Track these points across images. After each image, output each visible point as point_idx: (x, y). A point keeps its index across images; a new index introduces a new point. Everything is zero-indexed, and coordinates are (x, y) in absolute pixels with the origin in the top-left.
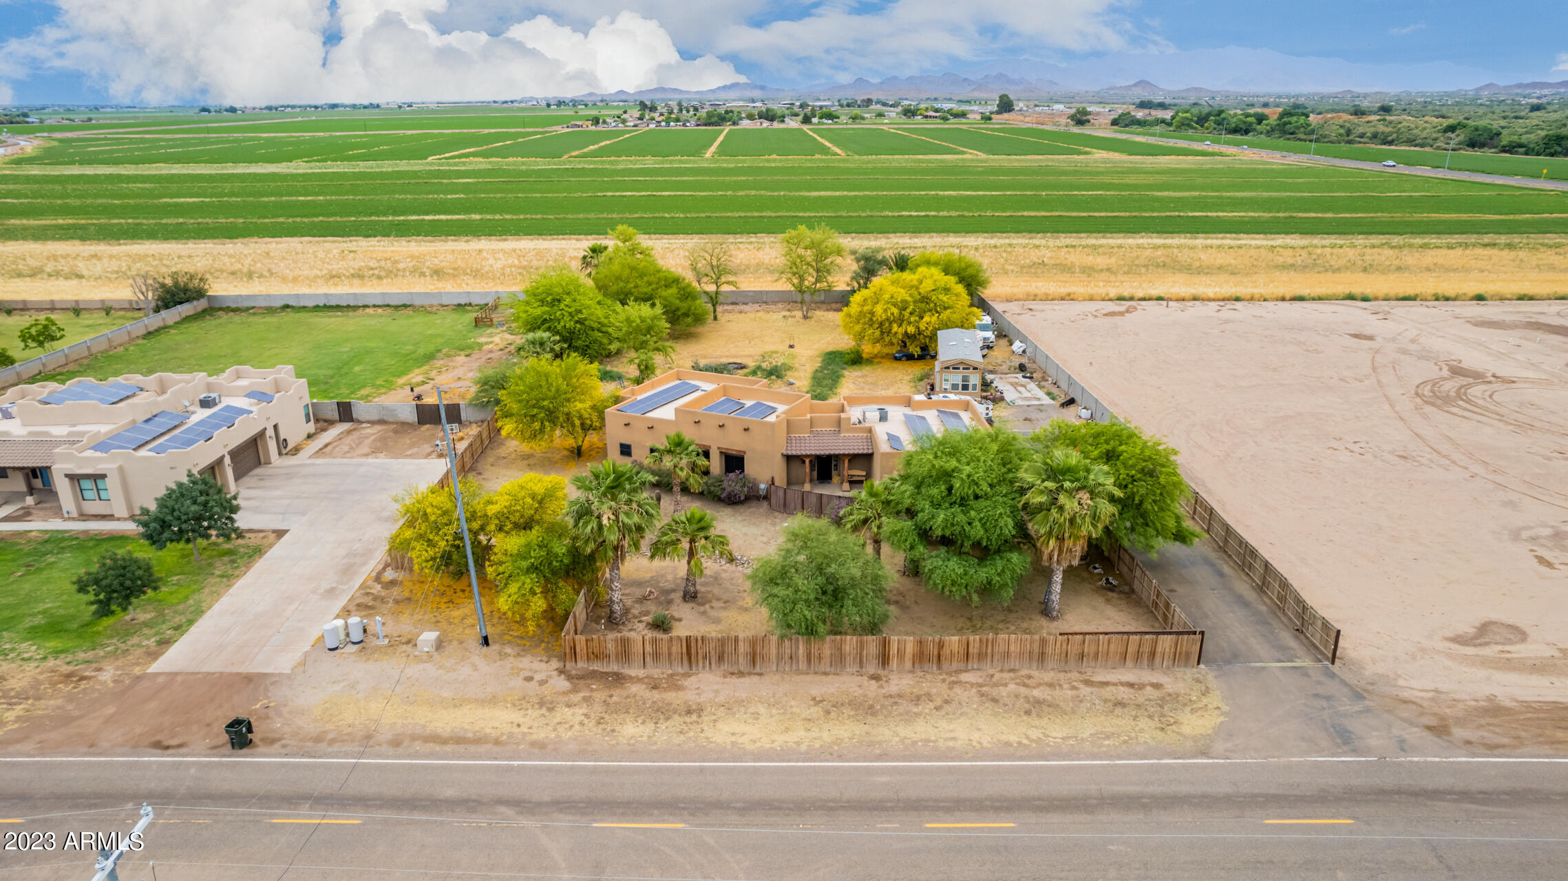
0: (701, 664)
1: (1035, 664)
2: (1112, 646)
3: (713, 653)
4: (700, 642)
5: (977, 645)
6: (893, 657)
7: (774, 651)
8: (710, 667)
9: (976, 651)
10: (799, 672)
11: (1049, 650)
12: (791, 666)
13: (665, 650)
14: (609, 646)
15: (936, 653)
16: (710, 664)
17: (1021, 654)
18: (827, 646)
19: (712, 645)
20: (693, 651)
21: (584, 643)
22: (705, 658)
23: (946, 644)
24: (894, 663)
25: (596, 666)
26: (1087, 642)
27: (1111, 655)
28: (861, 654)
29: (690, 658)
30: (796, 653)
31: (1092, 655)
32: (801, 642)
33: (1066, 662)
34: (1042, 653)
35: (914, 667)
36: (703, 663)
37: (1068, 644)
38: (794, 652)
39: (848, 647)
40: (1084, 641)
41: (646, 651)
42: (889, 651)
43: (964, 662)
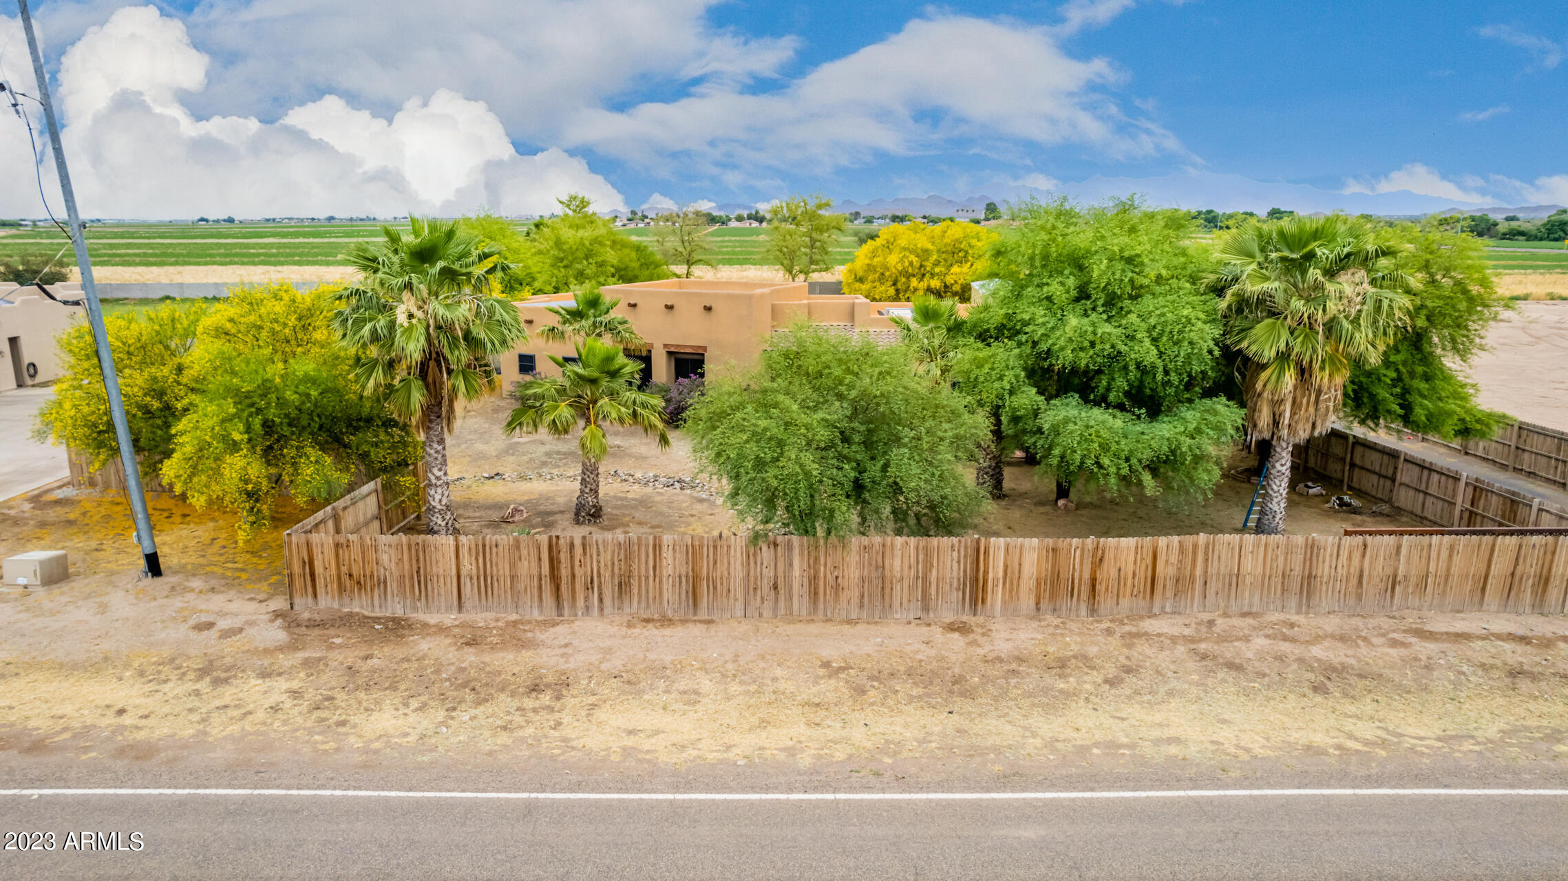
0: (581, 603)
1: (1293, 601)
2: (1457, 559)
3: (606, 575)
4: (578, 551)
5: (1174, 559)
6: (995, 586)
7: (738, 570)
8: (601, 610)
9: (1171, 571)
10: (790, 618)
11: (1323, 569)
12: (775, 608)
13: (504, 569)
14: (385, 558)
15: (1087, 575)
16: (601, 600)
17: (1266, 578)
18: (853, 558)
19: (606, 558)
20: (564, 572)
21: (330, 553)
22: (589, 587)
23: (1109, 555)
24: (996, 597)
25: (358, 606)
26: (1404, 551)
27: (1454, 581)
28: (925, 579)
29: (558, 588)
30: (788, 577)
31: (1413, 580)
32: (796, 551)
33: (1359, 597)
34: (1310, 576)
35: (1038, 609)
36: (587, 599)
37: (1364, 555)
38: (780, 573)
39: (897, 563)
40: (1399, 548)
41: (464, 572)
42: (986, 572)
43: (1144, 598)
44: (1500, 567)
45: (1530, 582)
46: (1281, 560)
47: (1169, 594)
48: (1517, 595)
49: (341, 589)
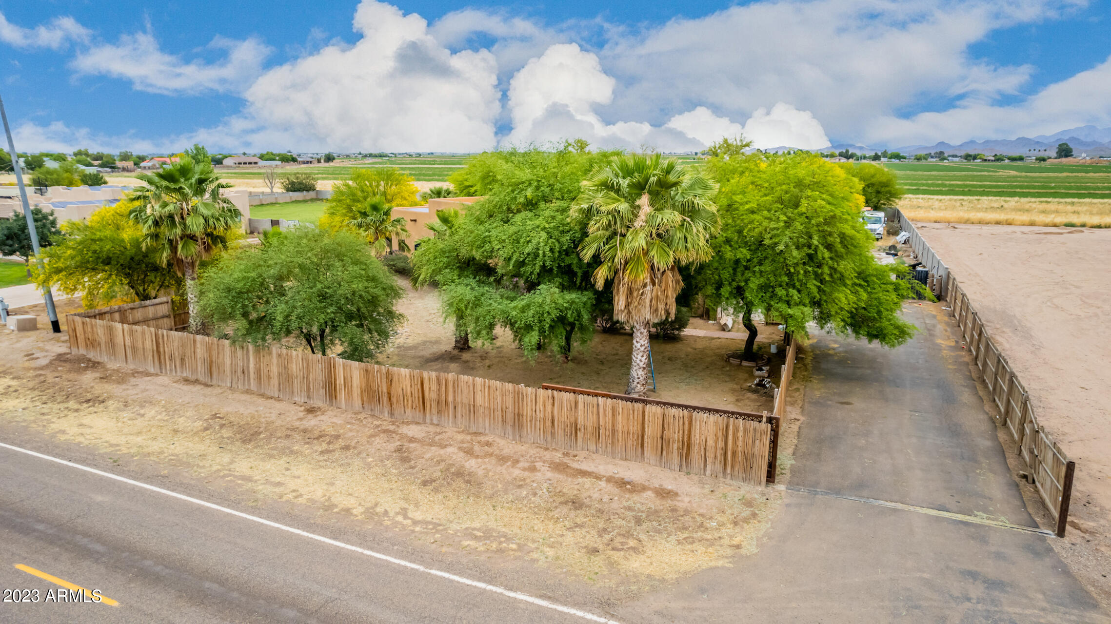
0: (168, 367)
3: (177, 353)
4: (166, 339)
5: (434, 387)
6: (340, 389)
7: (228, 360)
8: (176, 372)
9: (434, 395)
10: (250, 392)
11: (527, 410)
12: (244, 385)
13: (140, 344)
14: (99, 332)
15: (385, 390)
16: (175, 369)
17: (492, 411)
18: (274, 361)
19: (176, 344)
20: (161, 350)
21: (81, 327)
23: (395, 379)
24: (342, 395)
26: (580, 406)
27: (619, 435)
28: (308, 379)
29: (159, 358)
30: (248, 367)
31: (590, 430)
32: (251, 353)
33: (553, 434)
34: (519, 414)
35: (363, 408)
36: (170, 365)
37: (553, 405)
38: (245, 365)
39: (294, 366)
40: (576, 403)
41: (127, 344)
42: (335, 379)
43: (420, 411)
44: (652, 430)
46: (499, 399)
47: (434, 411)
48: (667, 453)
49: (87, 346)
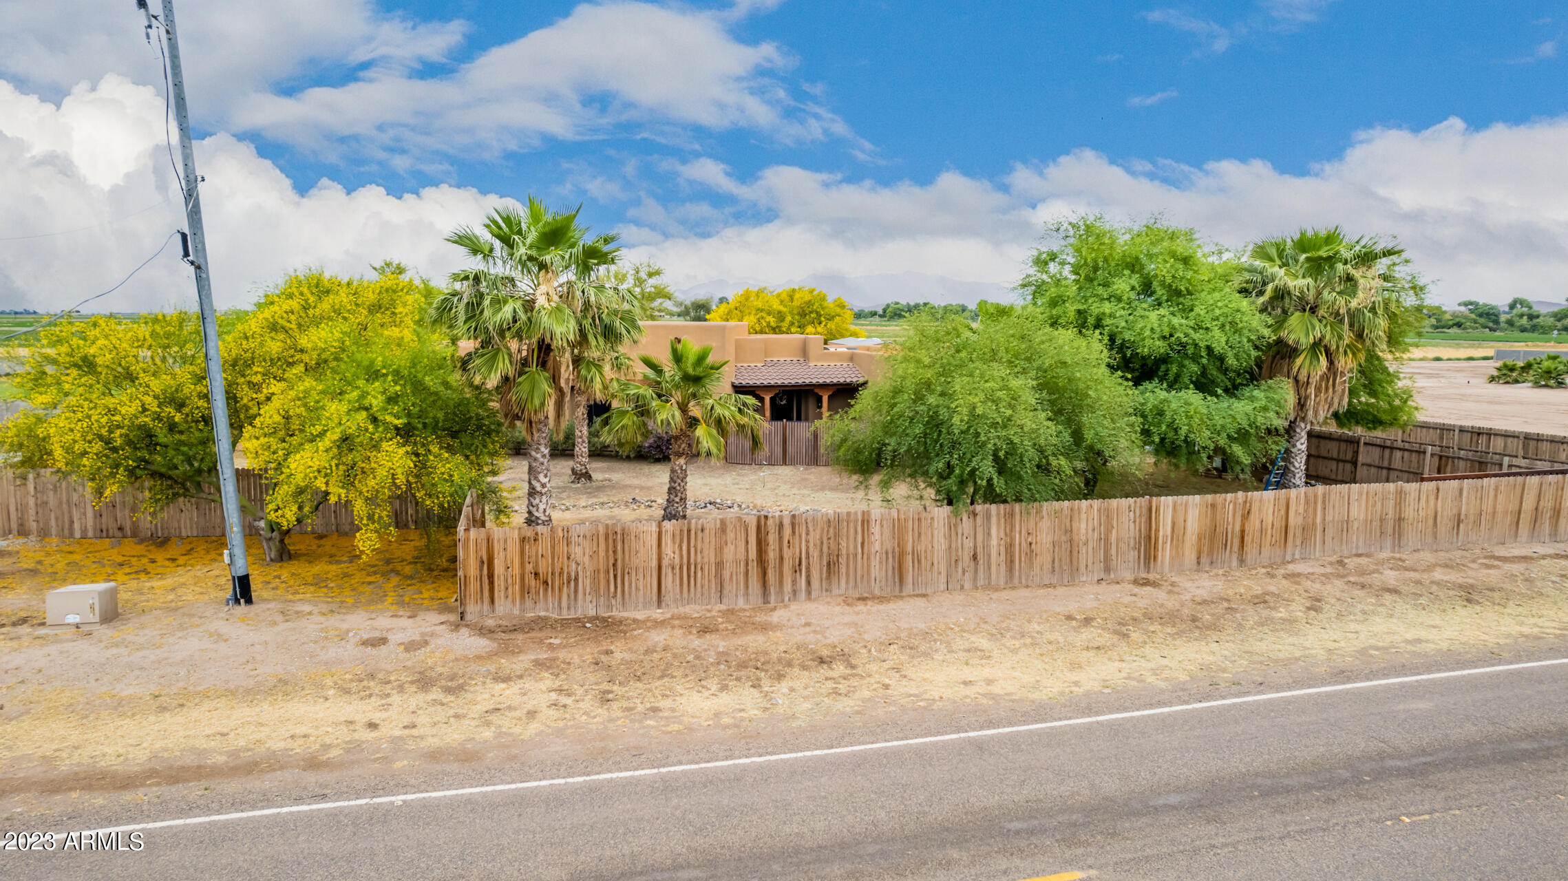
0: (788, 587)
1: (1388, 542)
2: (1500, 497)
3: (815, 554)
4: (787, 531)
5: (1301, 510)
6: (1164, 543)
7: (940, 542)
8: (809, 593)
9: (1300, 520)
10: (989, 587)
11: (1409, 513)
12: (975, 579)
13: (709, 556)
14: (577, 552)
15: (1238, 528)
16: (809, 583)
17: (1368, 523)
18: (1045, 524)
19: (814, 536)
20: (772, 555)
21: (514, 548)
22: (796, 570)
23: (1255, 509)
24: (1165, 553)
25: (545, 608)
26: (1465, 494)
27: (1499, 516)
28: (1107, 540)
29: (764, 574)
30: (987, 547)
31: (1472, 518)
32: (994, 520)
33: (1435, 536)
34: (1400, 519)
35: (1199, 563)
36: (794, 582)
37: (1437, 498)
38: (979, 544)
39: (1083, 526)
40: (1461, 490)
41: (665, 562)
42: (1157, 530)
43: (1280, 547)
45: (1548, 515)
46: (1379, 504)
47: (1298, 542)
48: (1540, 526)
49: (525, 591)
